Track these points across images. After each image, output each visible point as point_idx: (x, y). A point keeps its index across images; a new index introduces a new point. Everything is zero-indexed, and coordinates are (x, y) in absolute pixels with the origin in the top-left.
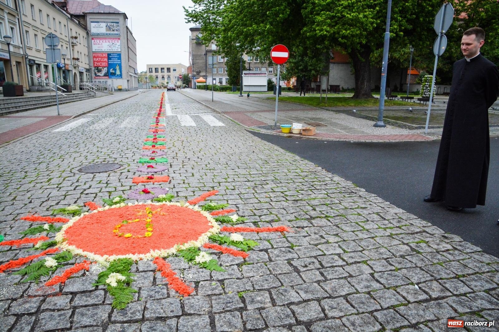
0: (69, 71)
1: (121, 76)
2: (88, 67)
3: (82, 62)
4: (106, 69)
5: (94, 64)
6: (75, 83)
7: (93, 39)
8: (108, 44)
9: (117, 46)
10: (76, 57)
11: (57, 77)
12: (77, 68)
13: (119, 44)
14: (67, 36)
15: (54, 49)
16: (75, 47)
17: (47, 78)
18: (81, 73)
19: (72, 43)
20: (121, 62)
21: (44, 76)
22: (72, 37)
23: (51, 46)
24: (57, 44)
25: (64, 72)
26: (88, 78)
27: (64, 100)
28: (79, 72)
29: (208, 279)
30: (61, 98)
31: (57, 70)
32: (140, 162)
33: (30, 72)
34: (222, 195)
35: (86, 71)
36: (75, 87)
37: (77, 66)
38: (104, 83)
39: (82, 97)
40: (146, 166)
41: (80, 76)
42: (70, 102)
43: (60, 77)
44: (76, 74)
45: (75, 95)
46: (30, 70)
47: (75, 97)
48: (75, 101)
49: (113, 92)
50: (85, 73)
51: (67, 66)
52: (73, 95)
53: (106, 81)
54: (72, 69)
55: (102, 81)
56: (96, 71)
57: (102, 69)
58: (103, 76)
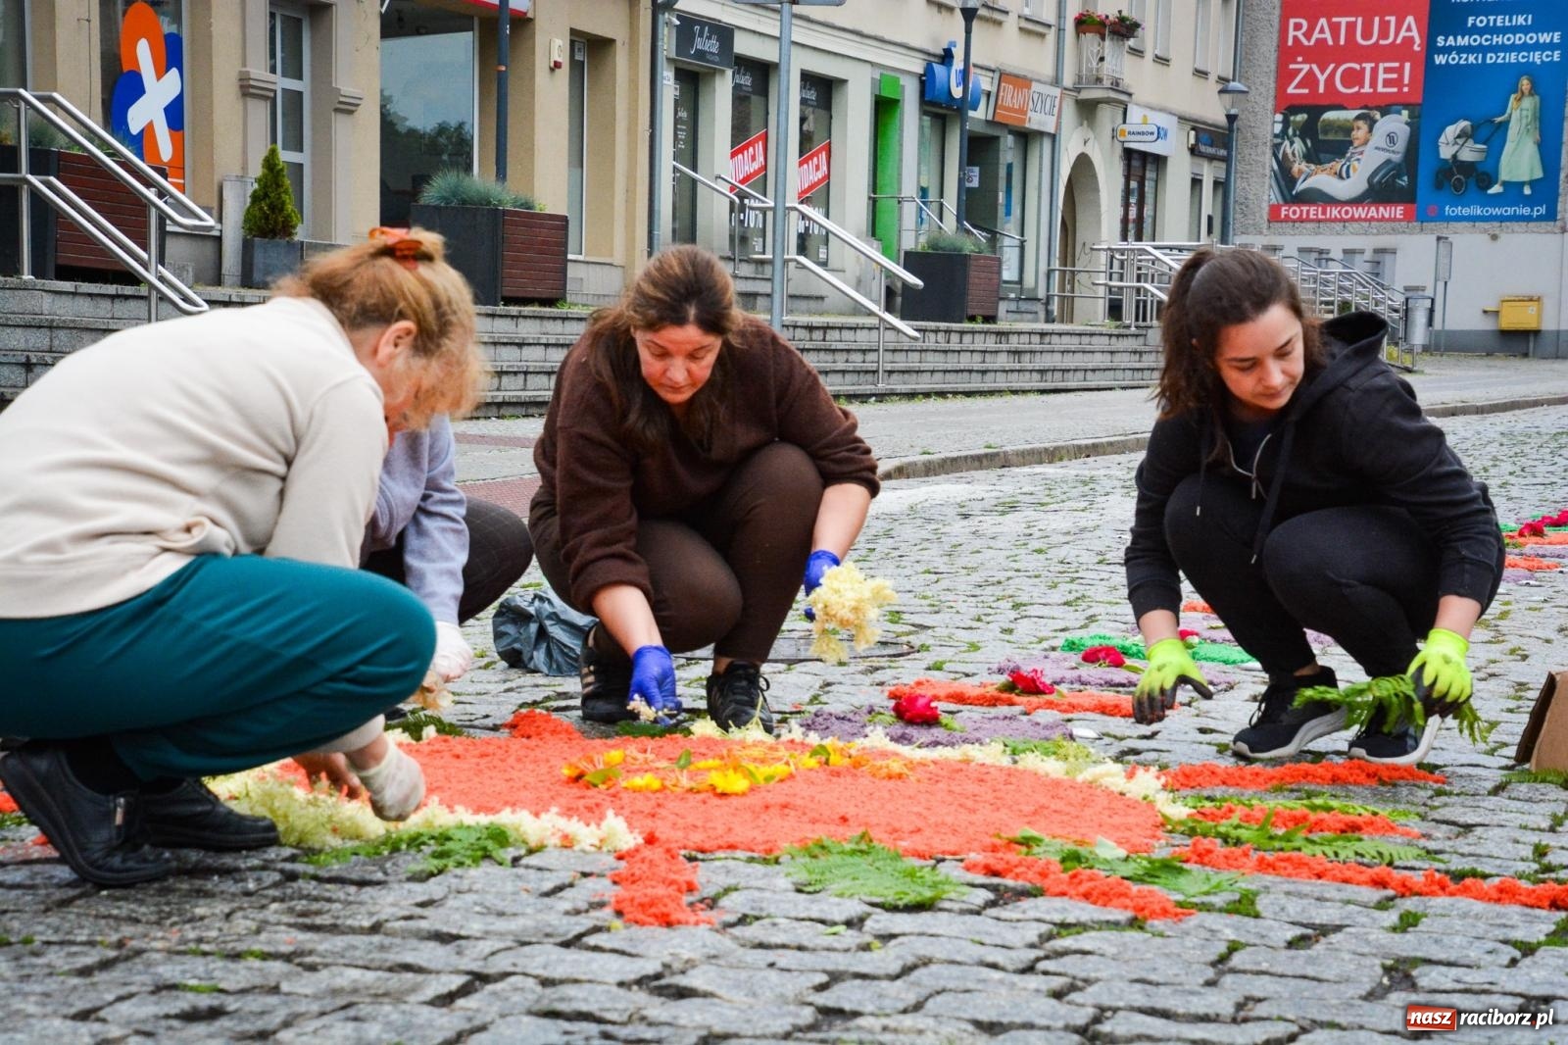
0: (1026, 138)
1: (1544, 196)
2: (1215, 112)
3: (1162, 60)
4: (1396, 124)
5: (1284, 77)
10: (1107, 8)
11: (909, 189)
12: (1107, 116)
17: (820, 194)
18: (1141, 166)
21: (797, 176)
25: (979, 148)
26: (1210, 219)
27: (890, 372)
28: (1119, 151)
29: (828, 917)
30: (871, 356)
31: (921, 128)
32: (1071, 646)
33: (682, 135)
34: (1439, 793)
35: (1194, 151)
36: (1062, 298)
37: (1113, 95)
38: (1361, 267)
39: (1072, 366)
40: (1075, 658)
41: (1127, 192)
42: (942, 394)
43: (933, 196)
44: (1094, 176)
45: (1014, 342)
46: (683, 114)
47: (1003, 357)
48: (1000, 392)
49: (1410, 351)
50: (1180, 169)
51: (1010, 97)
52: (991, 343)
53: (1377, 251)
54: (1058, 125)
55: (1337, 254)
56: (1298, 145)
57: (1361, 123)
58: (1356, 202)
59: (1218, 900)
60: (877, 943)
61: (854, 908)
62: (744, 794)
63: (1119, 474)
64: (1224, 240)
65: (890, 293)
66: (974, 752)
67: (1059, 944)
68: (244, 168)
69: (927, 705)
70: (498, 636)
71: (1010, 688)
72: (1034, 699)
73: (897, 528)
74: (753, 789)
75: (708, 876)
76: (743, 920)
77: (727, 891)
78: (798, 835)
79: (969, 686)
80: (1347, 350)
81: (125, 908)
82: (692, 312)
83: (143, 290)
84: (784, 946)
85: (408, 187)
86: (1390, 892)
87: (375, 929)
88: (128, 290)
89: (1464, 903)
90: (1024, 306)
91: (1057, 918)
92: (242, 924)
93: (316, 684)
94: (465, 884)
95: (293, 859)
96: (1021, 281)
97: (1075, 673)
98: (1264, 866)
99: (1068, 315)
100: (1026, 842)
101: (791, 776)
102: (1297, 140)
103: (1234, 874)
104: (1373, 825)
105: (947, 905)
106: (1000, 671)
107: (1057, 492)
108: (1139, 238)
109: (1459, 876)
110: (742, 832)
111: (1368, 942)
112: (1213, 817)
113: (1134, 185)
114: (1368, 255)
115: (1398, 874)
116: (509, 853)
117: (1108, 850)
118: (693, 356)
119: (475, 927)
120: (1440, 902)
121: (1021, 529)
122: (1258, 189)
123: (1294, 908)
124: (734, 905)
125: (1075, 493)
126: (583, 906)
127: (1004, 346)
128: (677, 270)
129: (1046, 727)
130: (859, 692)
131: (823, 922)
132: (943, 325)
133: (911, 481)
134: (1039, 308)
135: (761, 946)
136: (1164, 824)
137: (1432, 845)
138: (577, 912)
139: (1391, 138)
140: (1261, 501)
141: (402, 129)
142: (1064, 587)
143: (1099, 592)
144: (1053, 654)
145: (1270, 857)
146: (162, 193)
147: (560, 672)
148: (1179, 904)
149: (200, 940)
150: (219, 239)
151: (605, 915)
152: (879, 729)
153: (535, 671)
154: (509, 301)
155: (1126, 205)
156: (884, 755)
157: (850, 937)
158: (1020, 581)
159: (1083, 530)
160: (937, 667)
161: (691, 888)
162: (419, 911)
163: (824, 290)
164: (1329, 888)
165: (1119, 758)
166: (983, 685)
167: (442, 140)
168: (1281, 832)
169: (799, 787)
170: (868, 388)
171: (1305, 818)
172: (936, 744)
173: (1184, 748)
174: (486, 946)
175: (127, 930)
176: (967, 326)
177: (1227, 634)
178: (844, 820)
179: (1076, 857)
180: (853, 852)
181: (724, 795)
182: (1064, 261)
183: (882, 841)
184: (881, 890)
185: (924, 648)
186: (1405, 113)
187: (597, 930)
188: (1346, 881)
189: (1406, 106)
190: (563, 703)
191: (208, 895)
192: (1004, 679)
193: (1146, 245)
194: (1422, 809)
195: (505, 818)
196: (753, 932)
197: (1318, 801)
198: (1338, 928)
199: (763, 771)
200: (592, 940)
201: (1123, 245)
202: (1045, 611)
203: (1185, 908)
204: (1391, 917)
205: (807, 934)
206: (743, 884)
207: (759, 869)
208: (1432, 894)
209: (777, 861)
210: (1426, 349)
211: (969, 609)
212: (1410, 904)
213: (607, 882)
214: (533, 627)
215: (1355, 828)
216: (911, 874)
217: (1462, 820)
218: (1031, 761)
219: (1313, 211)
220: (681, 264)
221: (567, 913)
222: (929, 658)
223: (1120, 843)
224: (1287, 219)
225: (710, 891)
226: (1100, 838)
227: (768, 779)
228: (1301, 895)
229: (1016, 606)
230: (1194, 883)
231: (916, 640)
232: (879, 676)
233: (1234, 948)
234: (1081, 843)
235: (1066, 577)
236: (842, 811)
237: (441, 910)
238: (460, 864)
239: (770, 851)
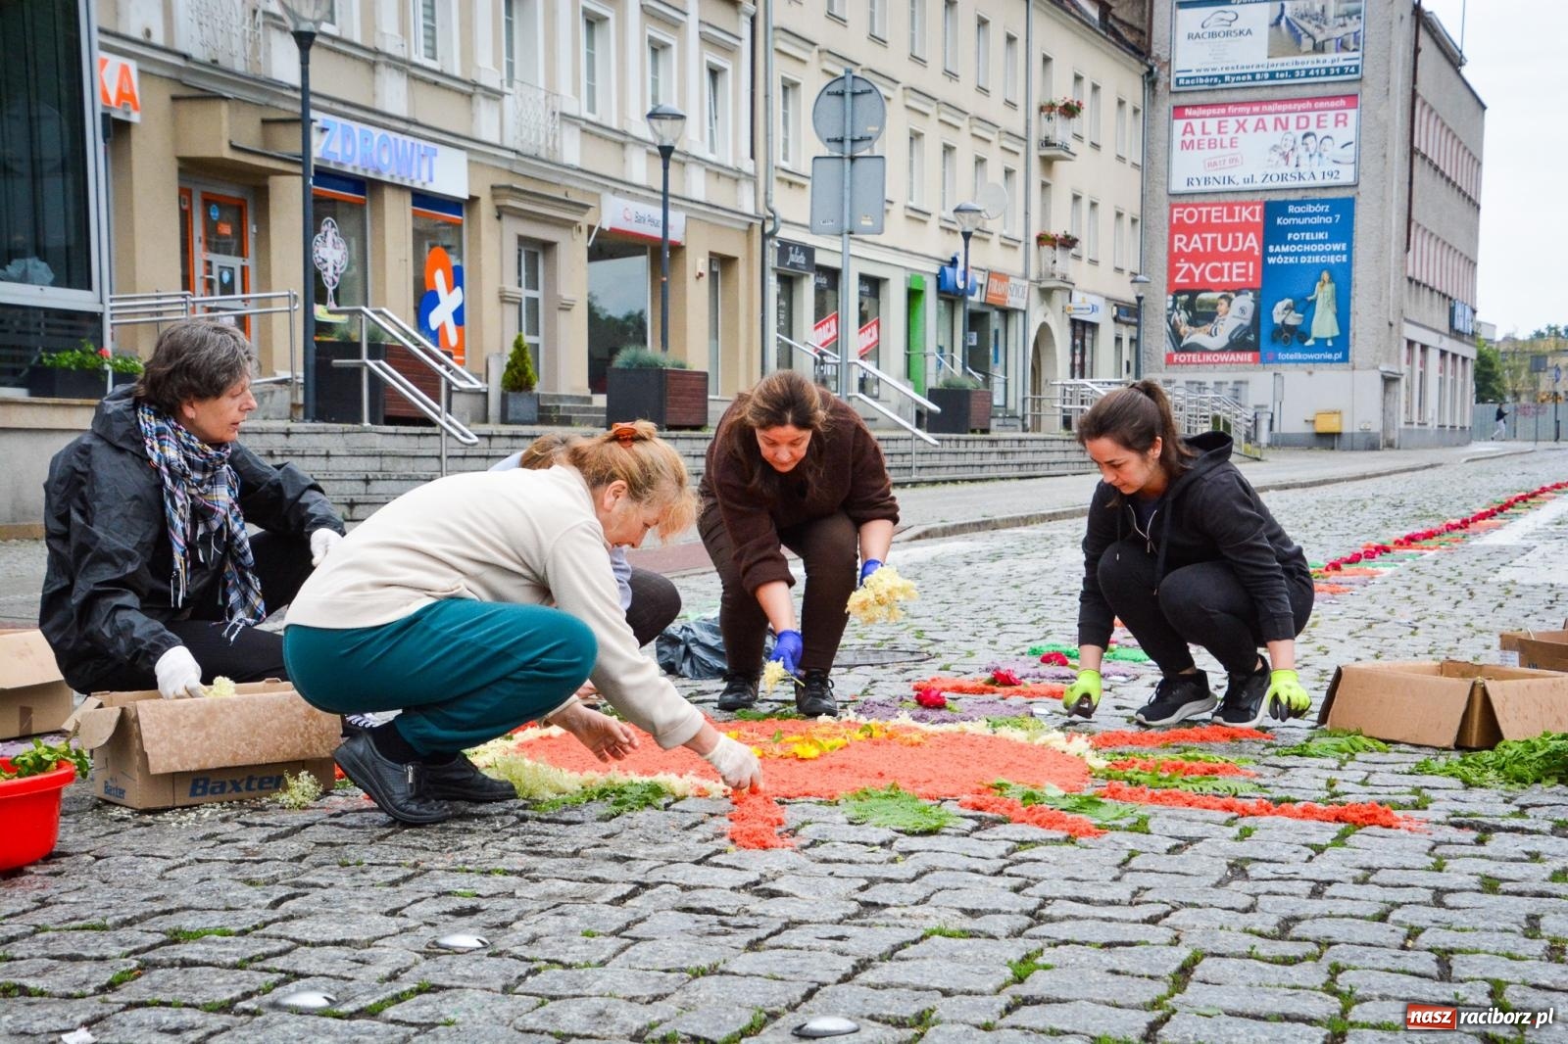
0: (1006, 313)
1: (1340, 347)
2: (1129, 295)
3: (1094, 262)
4: (1246, 301)
5: (1173, 271)
6: (1036, 387)
7: (1178, 111)
8: (1274, 137)
9: (1332, 150)
10: (1057, 229)
11: (931, 347)
12: (1059, 298)
13: (1348, 133)
14: (1020, 102)
15: (853, 159)
16: (1058, 164)
17: (873, 353)
18: (1082, 329)
19: (1047, 143)
20: (1349, 252)
21: (856, 340)
22: (1047, 109)
23: (841, 141)
24: (872, 130)
25: (977, 320)
26: (1128, 363)
27: (920, 468)
28: (1067, 321)
29: (869, 841)
30: (907, 458)
31: (938, 306)
32: (1034, 652)
33: (782, 317)
34: (1269, 746)
35: (1116, 320)
36: (1033, 416)
37: (1062, 285)
38: (1226, 393)
39: (1040, 460)
40: (1037, 660)
41: (1074, 347)
42: (954, 481)
43: (947, 352)
44: (1052, 336)
45: (1001, 446)
46: (783, 303)
47: (994, 456)
48: (992, 479)
49: (1259, 447)
50: (1107, 331)
51: (996, 287)
52: (986, 447)
53: (1236, 383)
54: (1028, 304)
55: (1210, 384)
56: (1184, 316)
57: (1223, 301)
58: (1222, 351)
59: (1123, 823)
60: (901, 857)
61: (886, 834)
62: (816, 759)
63: (1069, 532)
64: (1137, 376)
65: (919, 415)
66: (968, 726)
67: (1019, 855)
68: (502, 348)
69: (938, 696)
70: (660, 653)
71: (993, 682)
72: (1008, 689)
73: (924, 574)
74: (821, 756)
75: (791, 815)
76: (814, 844)
77: (804, 824)
78: (852, 785)
79: (966, 681)
80: (1205, 455)
81: (420, 841)
82: (789, 417)
83: (437, 430)
84: (840, 861)
85: (606, 356)
86: (1235, 814)
87: (576, 853)
88: (429, 430)
89: (1281, 820)
90: (1008, 422)
91: (1019, 837)
92: (491, 851)
93: (513, 672)
94: (634, 823)
95: (524, 807)
96: (1006, 406)
97: (1036, 671)
98: (1154, 799)
99: (1037, 425)
100: (1000, 787)
101: (847, 746)
102: (1183, 312)
103: (1136, 804)
104: (1227, 769)
105: (947, 830)
106: (987, 670)
107: (1029, 546)
108: (1082, 376)
109: (1279, 802)
110: (814, 785)
111: (1219, 848)
112: (1123, 767)
113: (1078, 342)
114: (1231, 385)
115: (1240, 802)
116: (664, 800)
117: (1053, 791)
118: (793, 443)
119: (640, 852)
120: (1266, 819)
121: (1005, 571)
122: (1158, 342)
123: (1173, 827)
124: (808, 833)
125: (1041, 546)
126: (710, 836)
127: (995, 449)
128: (779, 390)
129: (1016, 708)
130: (895, 685)
131: (865, 844)
132: (954, 436)
133: (934, 540)
134: (1019, 423)
135: (825, 861)
136: (1090, 771)
137: (1262, 781)
138: (707, 840)
139: (1242, 310)
140: (1153, 555)
141: (603, 316)
142: (1031, 612)
143: (1054, 615)
144: (1022, 658)
145: (1158, 792)
146: (448, 369)
147: (699, 676)
148: (1099, 827)
149: (465, 862)
150: (486, 394)
151: (724, 842)
152: (906, 714)
153: (684, 676)
154: (671, 428)
155: (1073, 355)
156: (909, 730)
157: (883, 854)
158: (1002, 607)
159: (1046, 571)
160: (946, 668)
161: (780, 823)
162: (604, 841)
163: (877, 415)
164: (1195, 813)
165: (1062, 728)
166: (975, 680)
167: (630, 323)
168: (1166, 775)
169: (854, 754)
170: (906, 479)
171: (1181, 766)
172: (944, 721)
173: (1106, 719)
174: (646, 865)
175: (421, 855)
176: (970, 436)
177: (1135, 642)
178: (881, 775)
179: (1032, 796)
180: (886, 797)
181: (803, 759)
182: (1034, 392)
183: (905, 788)
184: (904, 822)
185: (938, 655)
186: (1251, 294)
187: (718, 852)
188: (1206, 807)
189: (1251, 290)
190: (701, 698)
191: (471, 832)
192: (988, 676)
193: (1086, 381)
194: (1257, 757)
195: (661, 778)
196: (821, 851)
197: (1190, 754)
198: (1200, 839)
199: (829, 743)
200: (714, 859)
201: (1071, 382)
202: (1018, 628)
203: (1102, 829)
204: (1234, 831)
205: (856, 852)
206: (814, 819)
207: (825, 809)
208: (1262, 814)
209: (837, 804)
210: (1269, 445)
211: (968, 628)
212: (1247, 822)
213: (725, 820)
214: (682, 648)
215: (1213, 771)
216: (924, 811)
217: (1282, 764)
218: (1005, 732)
219: (1194, 357)
220: (781, 384)
221: (699, 841)
222: (941, 662)
223: (1061, 786)
224: (1178, 362)
225: (792, 825)
226: (1048, 784)
227: (831, 748)
228: (1176, 818)
229: (999, 625)
230: (1109, 811)
231: (932, 650)
232: (907, 675)
233: (1132, 855)
234: (1035, 787)
235: (1032, 604)
236: (880, 769)
237: (619, 841)
238: (632, 809)
239: (832, 797)
